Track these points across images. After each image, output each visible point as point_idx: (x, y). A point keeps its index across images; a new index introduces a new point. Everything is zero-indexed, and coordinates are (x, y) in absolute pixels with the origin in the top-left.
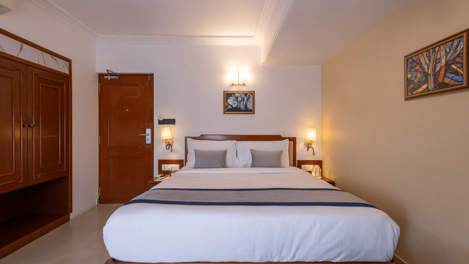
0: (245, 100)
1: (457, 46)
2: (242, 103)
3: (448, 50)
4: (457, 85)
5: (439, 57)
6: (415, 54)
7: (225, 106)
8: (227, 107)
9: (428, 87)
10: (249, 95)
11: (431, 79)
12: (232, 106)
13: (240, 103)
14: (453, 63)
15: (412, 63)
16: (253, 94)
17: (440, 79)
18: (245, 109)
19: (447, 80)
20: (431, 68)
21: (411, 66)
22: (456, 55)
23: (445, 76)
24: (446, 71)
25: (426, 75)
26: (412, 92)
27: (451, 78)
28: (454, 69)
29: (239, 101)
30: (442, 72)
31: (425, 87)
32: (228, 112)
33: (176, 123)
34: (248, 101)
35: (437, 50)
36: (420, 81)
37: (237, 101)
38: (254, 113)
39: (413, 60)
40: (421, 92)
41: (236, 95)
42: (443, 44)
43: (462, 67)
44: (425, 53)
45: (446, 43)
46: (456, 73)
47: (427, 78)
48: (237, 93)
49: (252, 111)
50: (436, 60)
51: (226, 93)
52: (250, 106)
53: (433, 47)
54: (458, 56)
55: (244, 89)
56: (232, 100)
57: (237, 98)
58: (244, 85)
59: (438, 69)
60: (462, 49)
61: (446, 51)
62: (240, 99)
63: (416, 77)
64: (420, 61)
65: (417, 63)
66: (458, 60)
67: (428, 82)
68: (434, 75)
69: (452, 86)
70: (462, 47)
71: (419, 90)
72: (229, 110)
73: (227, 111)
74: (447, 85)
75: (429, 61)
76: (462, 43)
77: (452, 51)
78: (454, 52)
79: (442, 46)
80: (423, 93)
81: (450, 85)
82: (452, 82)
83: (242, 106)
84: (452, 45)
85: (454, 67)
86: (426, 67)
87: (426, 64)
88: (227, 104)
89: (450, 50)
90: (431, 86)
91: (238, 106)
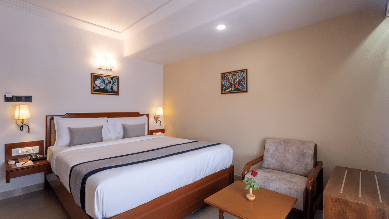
0: (112, 83)
1: (243, 74)
2: (108, 86)
3: (239, 75)
4: (243, 90)
5: (236, 77)
6: (226, 74)
7: (93, 87)
8: (94, 88)
9: (232, 89)
10: (115, 80)
11: (233, 86)
12: (99, 87)
13: (107, 85)
14: (241, 81)
15: (225, 78)
16: (118, 78)
17: (237, 87)
18: (111, 91)
19: (239, 88)
20: (233, 81)
21: (224, 79)
22: (242, 78)
23: (238, 86)
24: (239, 84)
25: (231, 84)
26: (225, 91)
27: (241, 87)
28: (242, 84)
29: (106, 83)
30: (237, 84)
31: (230, 89)
32: (95, 93)
33: (32, 100)
34: (114, 84)
35: (235, 74)
36: (228, 86)
37: (104, 83)
38: (119, 95)
39: (225, 76)
40: (229, 91)
41: (103, 78)
42: (238, 72)
43: (245, 83)
44: (230, 74)
45: (239, 72)
46: (243, 85)
47: (231, 85)
48: (104, 76)
49: (117, 93)
50: (235, 78)
51: (94, 75)
52: (115, 89)
53: (234, 72)
54: (243, 79)
55: (110, 74)
56: (100, 82)
57: (104, 81)
58: (111, 70)
59: (236, 82)
60: (245, 76)
61: (239, 76)
62: (106, 82)
63: (226, 84)
64: (228, 77)
65: (227, 78)
66: (243, 80)
67: (232, 87)
68: (234, 85)
69: (241, 90)
70: (244, 75)
71: (228, 90)
72: (96, 91)
73: (95, 91)
74: (239, 90)
75: (232, 78)
76: (244, 74)
77: (241, 76)
78: (242, 77)
79: (237, 73)
80: (230, 92)
81: (240, 90)
82: (241, 89)
83: (109, 88)
84: (241, 74)
85: (241, 82)
86: (231, 80)
87: (231, 79)
88: (94, 85)
89: (240, 76)
90: (233, 89)
91: (105, 88)
